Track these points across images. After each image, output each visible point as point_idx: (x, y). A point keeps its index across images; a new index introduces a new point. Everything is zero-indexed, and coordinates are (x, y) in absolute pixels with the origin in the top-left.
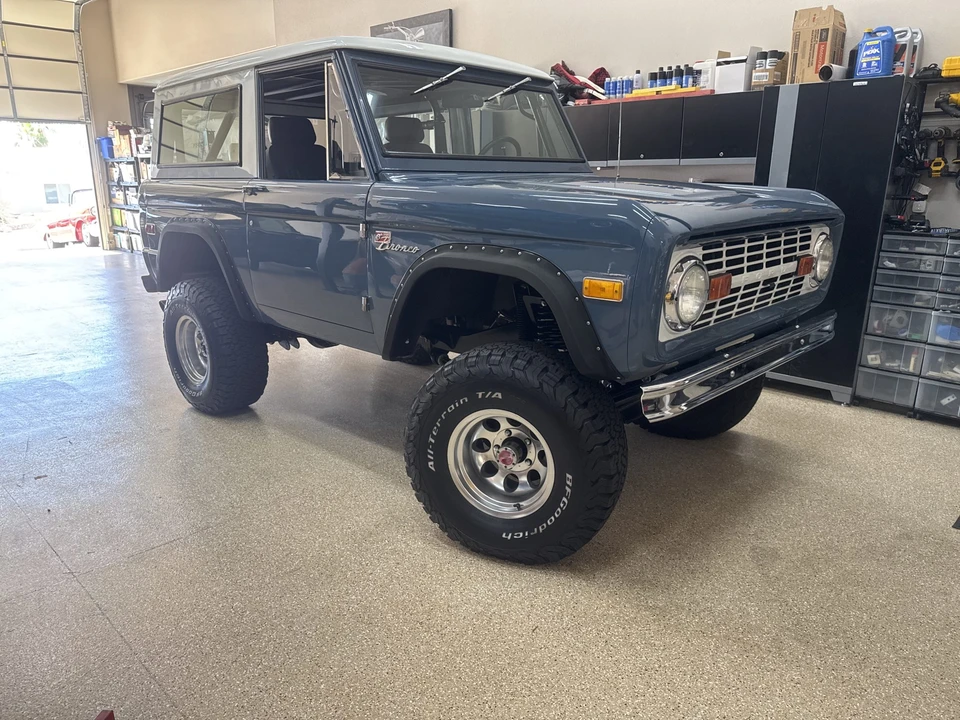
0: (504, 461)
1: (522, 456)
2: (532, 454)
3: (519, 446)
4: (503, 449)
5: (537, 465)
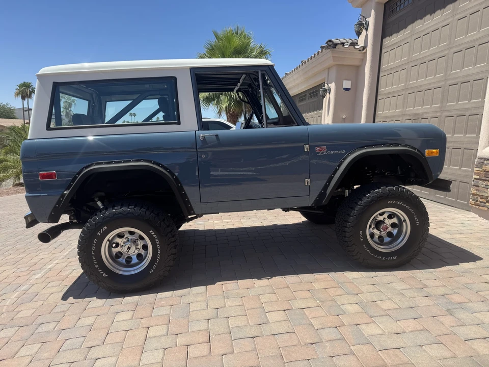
0: (387, 229)
1: (382, 222)
2: (380, 218)
3: (378, 224)
4: (382, 230)
5: (386, 216)
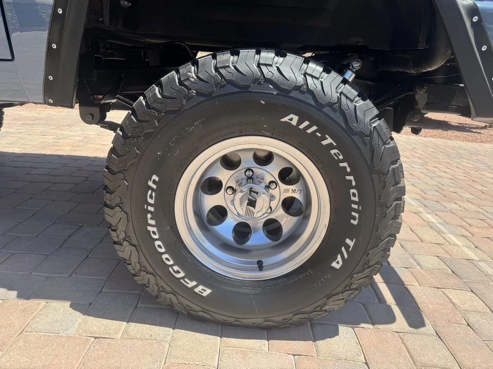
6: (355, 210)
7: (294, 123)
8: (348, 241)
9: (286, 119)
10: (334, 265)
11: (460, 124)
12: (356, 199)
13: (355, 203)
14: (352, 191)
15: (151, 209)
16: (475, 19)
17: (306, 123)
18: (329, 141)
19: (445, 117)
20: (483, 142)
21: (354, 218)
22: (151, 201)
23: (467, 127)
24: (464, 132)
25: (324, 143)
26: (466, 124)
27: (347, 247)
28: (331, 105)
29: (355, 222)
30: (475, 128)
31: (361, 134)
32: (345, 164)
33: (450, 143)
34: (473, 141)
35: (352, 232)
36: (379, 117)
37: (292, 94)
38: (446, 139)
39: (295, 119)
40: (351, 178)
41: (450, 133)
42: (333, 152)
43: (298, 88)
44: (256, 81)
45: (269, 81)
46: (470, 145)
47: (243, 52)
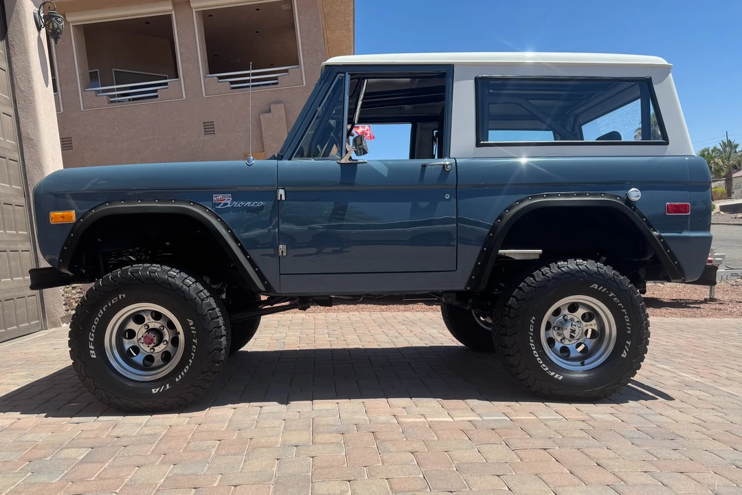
6: (628, 326)
7: (596, 288)
8: (627, 342)
9: (592, 286)
10: (623, 355)
11: (673, 300)
12: (628, 320)
13: (628, 322)
14: (626, 317)
15: (532, 334)
16: (662, 240)
17: (601, 287)
18: (612, 294)
19: (653, 294)
20: (704, 316)
21: (629, 330)
22: (532, 330)
23: (683, 303)
24: (680, 308)
25: (610, 295)
26: (681, 300)
27: (628, 345)
28: (610, 279)
29: (629, 332)
30: (693, 303)
31: (626, 291)
32: (621, 304)
33: (665, 319)
34: (691, 316)
35: (629, 337)
36: (630, 283)
37: (594, 276)
38: (661, 316)
39: (596, 286)
40: (624, 310)
41: (664, 310)
42: (614, 299)
43: (595, 273)
44: (577, 271)
45: (582, 271)
46: (689, 320)
47: (569, 260)
